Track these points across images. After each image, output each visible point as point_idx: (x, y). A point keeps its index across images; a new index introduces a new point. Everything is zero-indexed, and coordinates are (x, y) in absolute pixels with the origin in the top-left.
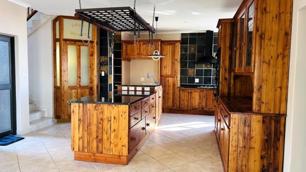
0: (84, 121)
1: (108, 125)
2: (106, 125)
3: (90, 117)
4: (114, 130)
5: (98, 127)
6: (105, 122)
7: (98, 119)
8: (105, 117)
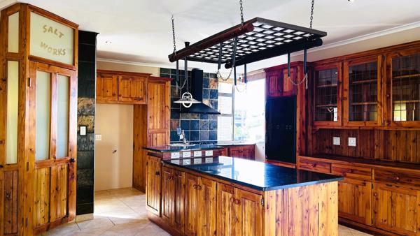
0: (284, 220)
1: (315, 217)
2: (313, 219)
3: (292, 212)
4: (323, 225)
5: (302, 226)
6: (312, 214)
7: (302, 212)
8: (311, 207)
